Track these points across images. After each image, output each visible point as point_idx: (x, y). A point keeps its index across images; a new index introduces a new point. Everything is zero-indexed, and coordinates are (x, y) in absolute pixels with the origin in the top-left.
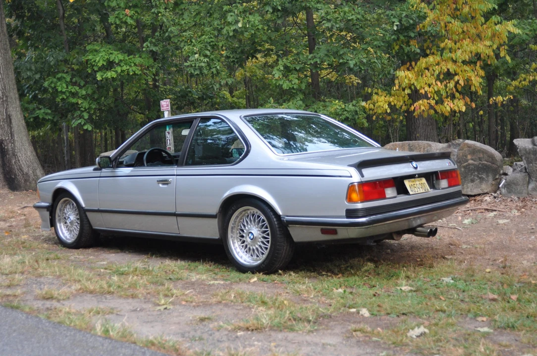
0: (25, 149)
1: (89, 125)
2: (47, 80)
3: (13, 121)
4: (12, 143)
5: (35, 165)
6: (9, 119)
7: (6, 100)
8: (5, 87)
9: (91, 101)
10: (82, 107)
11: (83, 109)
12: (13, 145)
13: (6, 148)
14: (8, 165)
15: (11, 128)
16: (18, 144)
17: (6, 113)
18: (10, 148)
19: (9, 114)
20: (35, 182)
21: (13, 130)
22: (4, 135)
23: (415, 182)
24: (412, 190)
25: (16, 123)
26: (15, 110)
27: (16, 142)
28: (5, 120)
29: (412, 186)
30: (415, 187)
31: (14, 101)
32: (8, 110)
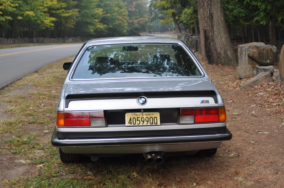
0: (220, 36)
1: (264, 21)
3: (214, 18)
4: (212, 32)
5: (228, 47)
6: (211, 16)
7: (210, 4)
9: (267, 4)
10: (260, 8)
11: (261, 10)
12: (212, 33)
13: (208, 35)
14: (208, 46)
15: (212, 22)
16: (216, 33)
17: (209, 12)
18: (210, 35)
19: (212, 13)
20: (225, 59)
21: (213, 24)
22: (207, 27)
23: (142, 115)
24: (132, 122)
25: (217, 19)
26: (216, 10)
27: (215, 31)
28: (209, 17)
29: (134, 119)
30: (137, 120)
31: (216, 4)
32: (211, 10)
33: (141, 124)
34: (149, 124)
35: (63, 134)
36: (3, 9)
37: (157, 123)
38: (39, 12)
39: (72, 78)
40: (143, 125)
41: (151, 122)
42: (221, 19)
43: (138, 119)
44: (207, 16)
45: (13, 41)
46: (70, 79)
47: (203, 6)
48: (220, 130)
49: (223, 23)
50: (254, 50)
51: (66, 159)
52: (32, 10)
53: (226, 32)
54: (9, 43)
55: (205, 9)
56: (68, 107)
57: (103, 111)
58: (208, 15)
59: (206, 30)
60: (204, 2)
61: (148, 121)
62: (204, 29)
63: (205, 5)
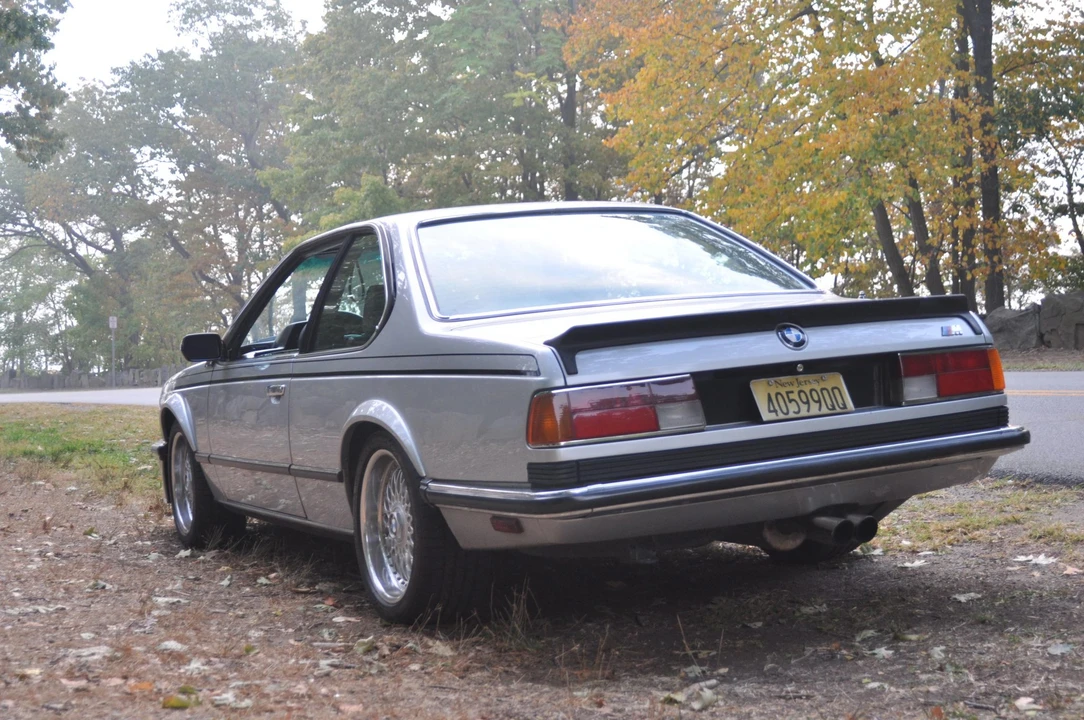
23: (796, 384)
24: (777, 408)
30: (790, 401)
33: (804, 413)
34: (825, 410)
35: (574, 470)
37: (845, 407)
39: (440, 313)
40: (810, 414)
41: (829, 402)
43: (792, 396)
46: (439, 317)
56: (577, 373)
57: (690, 375)
61: (819, 401)
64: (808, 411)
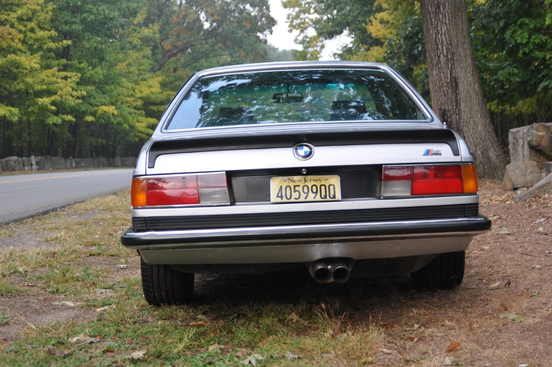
0: (474, 122)
2: (511, 29)
3: (460, 85)
4: (457, 114)
5: (489, 143)
6: (454, 83)
7: (452, 59)
8: (451, 41)
12: (457, 116)
13: (449, 120)
15: (457, 94)
16: (464, 116)
17: (450, 74)
18: (454, 120)
19: (455, 76)
20: (483, 166)
21: (459, 98)
22: (447, 104)
23: (303, 181)
24: (284, 195)
25: (465, 88)
26: (464, 70)
27: (463, 113)
28: (449, 85)
29: (288, 188)
30: (295, 191)
31: (464, 59)
32: (454, 71)
33: (302, 199)
34: (318, 198)
35: (144, 222)
36: (59, 101)
37: (334, 197)
38: (127, 108)
39: (166, 128)
40: (307, 200)
41: (323, 193)
42: (474, 88)
43: (297, 188)
44: (446, 82)
45: (77, 163)
46: (164, 131)
47: (438, 64)
48: (466, 209)
49: (478, 96)
50: (541, 134)
51: (154, 295)
52: (113, 104)
53: (484, 114)
54: (68, 167)
55: (442, 69)
56: (153, 167)
57: (225, 172)
58: (449, 81)
59: (445, 110)
60: (439, 57)
61: (316, 192)
62: (440, 109)
63: (441, 62)
64: (306, 198)
